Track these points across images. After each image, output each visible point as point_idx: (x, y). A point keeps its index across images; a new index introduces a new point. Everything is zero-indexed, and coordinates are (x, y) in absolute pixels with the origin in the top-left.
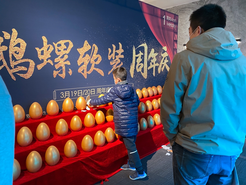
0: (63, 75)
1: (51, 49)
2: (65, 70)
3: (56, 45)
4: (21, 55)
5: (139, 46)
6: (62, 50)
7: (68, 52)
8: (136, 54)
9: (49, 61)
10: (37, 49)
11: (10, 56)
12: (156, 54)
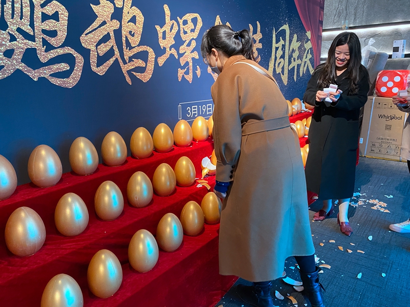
0: (189, 78)
1: (176, 28)
2: (192, 68)
3: (181, 21)
5: (280, 29)
6: (189, 31)
7: (195, 35)
8: (277, 42)
9: (173, 51)
10: (158, 28)
11: (124, 39)
12: (299, 44)
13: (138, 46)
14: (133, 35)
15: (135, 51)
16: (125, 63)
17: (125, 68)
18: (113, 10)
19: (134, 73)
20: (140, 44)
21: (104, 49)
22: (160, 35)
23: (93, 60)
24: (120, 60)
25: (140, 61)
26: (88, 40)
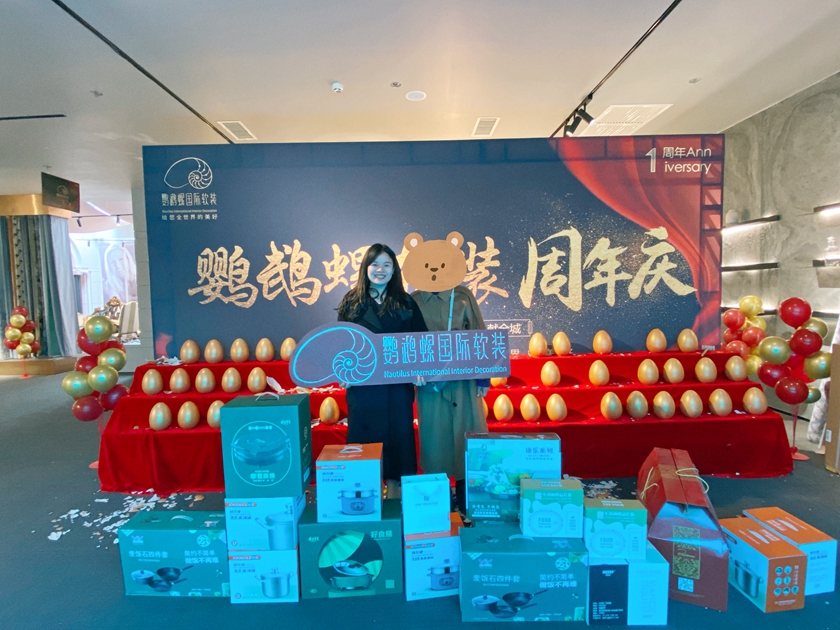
3: (353, 255)
4: (304, 273)
5: (552, 237)
8: (541, 253)
9: (343, 280)
10: (325, 263)
11: (291, 275)
12: (620, 250)
13: (305, 278)
14: (300, 271)
15: (301, 282)
16: (291, 291)
17: (291, 295)
18: (283, 257)
19: (300, 298)
21: (274, 283)
22: (328, 269)
24: (287, 290)
25: (306, 289)
26: (262, 278)
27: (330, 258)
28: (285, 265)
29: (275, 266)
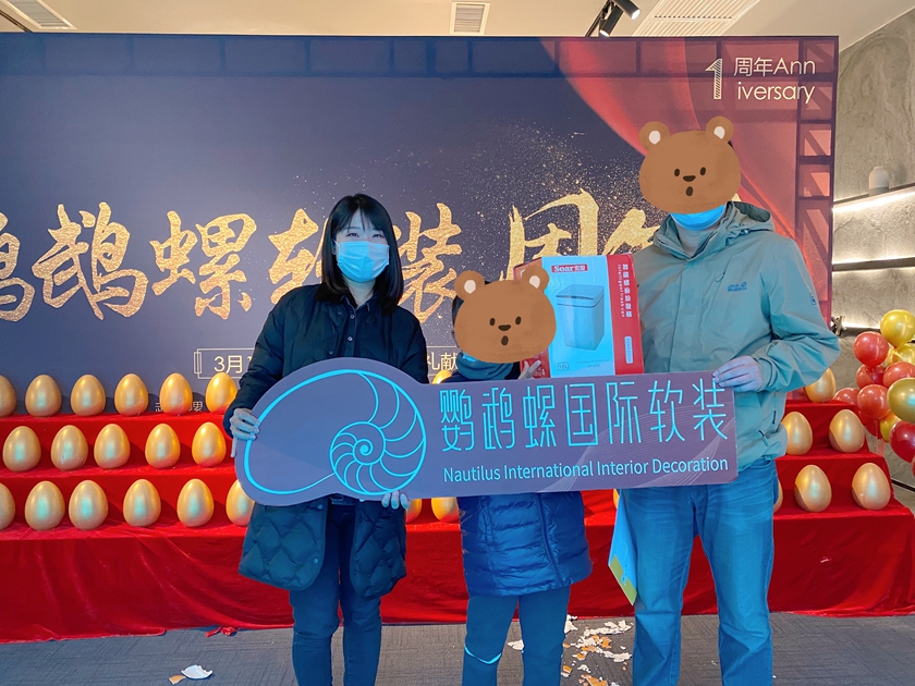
0: (224, 311)
1: (192, 241)
2: (228, 296)
3: (204, 230)
4: (117, 261)
5: (548, 206)
6: (222, 243)
7: (239, 245)
8: (528, 236)
9: (186, 273)
10: (155, 244)
11: (94, 264)
13: (118, 270)
14: (110, 258)
15: (112, 277)
16: (94, 292)
17: (93, 300)
18: (79, 232)
19: (109, 305)
20: (122, 267)
21: (63, 277)
22: (159, 253)
23: (48, 290)
24: (87, 289)
25: (120, 290)
26: (42, 269)
27: (164, 235)
28: (83, 247)
29: (66, 248)
